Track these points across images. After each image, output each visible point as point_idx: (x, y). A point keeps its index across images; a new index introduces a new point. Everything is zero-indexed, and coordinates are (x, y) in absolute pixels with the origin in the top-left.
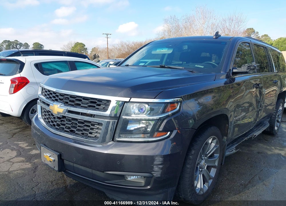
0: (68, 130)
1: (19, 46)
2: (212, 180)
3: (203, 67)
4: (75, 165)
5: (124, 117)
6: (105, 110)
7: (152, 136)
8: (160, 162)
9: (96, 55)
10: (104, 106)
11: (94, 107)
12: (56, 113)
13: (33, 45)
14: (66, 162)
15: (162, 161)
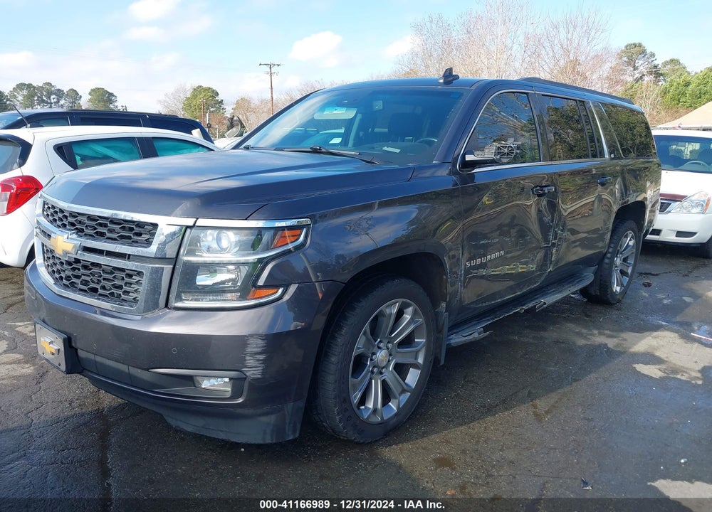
0: (85, 288)
1: (54, 96)
2: (409, 394)
3: (398, 151)
4: (98, 359)
5: (186, 258)
6: (148, 243)
7: (243, 298)
8: (259, 347)
9: (235, 118)
10: (148, 237)
11: (129, 238)
12: (61, 253)
13: (90, 94)
14: (82, 354)
15: (263, 347)
